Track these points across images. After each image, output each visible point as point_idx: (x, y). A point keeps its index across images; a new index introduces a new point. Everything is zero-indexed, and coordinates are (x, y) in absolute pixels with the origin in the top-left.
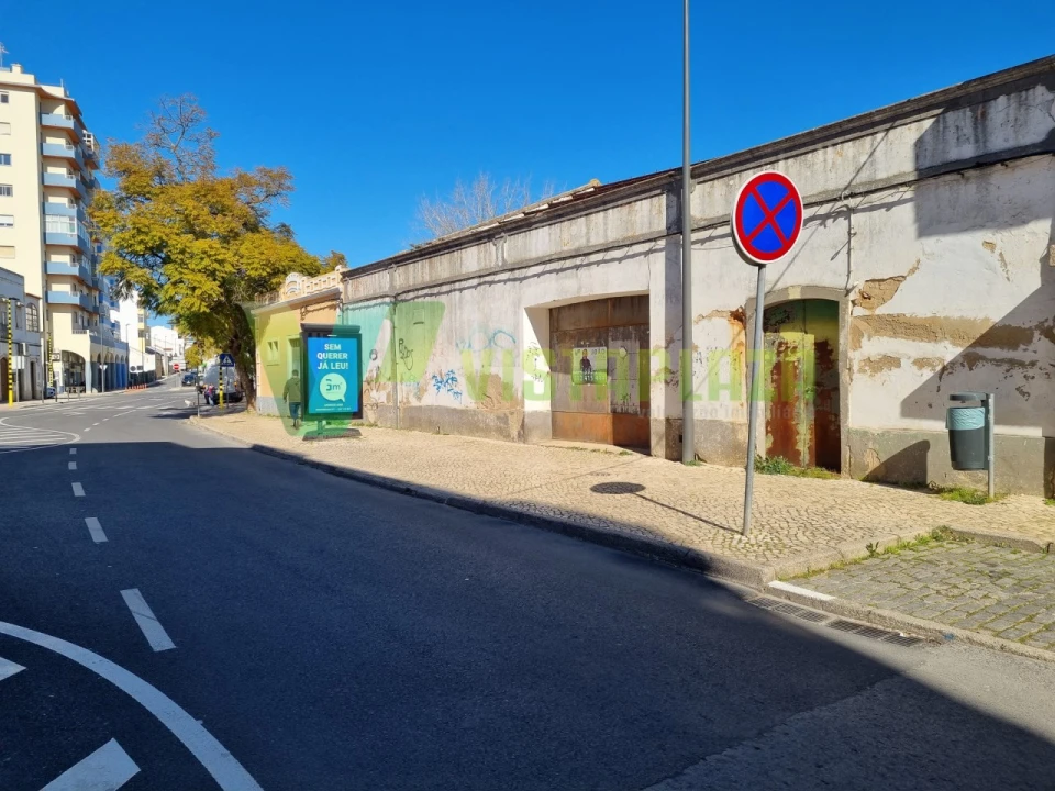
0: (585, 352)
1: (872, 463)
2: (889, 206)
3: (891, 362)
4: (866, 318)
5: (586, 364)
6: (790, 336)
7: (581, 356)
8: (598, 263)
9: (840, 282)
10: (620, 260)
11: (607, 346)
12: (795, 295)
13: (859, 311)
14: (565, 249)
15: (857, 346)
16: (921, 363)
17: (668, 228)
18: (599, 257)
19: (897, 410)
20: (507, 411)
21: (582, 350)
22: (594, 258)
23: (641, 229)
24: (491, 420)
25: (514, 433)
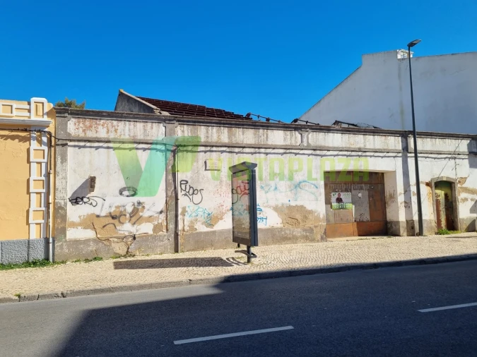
0: (339, 195)
1: (465, 227)
2: (463, 159)
3: (466, 199)
4: (461, 188)
5: (339, 200)
6: (438, 192)
7: (336, 196)
8: (371, 156)
9: (454, 177)
10: (382, 157)
11: (351, 191)
12: (445, 179)
13: (459, 185)
14: (352, 146)
15: (459, 195)
16: (472, 200)
17: (403, 149)
18: (372, 154)
19: (469, 211)
20: (312, 226)
21: (337, 193)
22: (367, 154)
23: (391, 147)
24: (298, 232)
25: (319, 237)
